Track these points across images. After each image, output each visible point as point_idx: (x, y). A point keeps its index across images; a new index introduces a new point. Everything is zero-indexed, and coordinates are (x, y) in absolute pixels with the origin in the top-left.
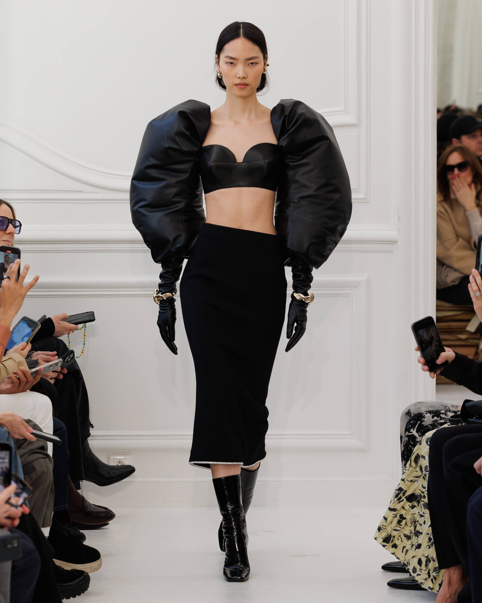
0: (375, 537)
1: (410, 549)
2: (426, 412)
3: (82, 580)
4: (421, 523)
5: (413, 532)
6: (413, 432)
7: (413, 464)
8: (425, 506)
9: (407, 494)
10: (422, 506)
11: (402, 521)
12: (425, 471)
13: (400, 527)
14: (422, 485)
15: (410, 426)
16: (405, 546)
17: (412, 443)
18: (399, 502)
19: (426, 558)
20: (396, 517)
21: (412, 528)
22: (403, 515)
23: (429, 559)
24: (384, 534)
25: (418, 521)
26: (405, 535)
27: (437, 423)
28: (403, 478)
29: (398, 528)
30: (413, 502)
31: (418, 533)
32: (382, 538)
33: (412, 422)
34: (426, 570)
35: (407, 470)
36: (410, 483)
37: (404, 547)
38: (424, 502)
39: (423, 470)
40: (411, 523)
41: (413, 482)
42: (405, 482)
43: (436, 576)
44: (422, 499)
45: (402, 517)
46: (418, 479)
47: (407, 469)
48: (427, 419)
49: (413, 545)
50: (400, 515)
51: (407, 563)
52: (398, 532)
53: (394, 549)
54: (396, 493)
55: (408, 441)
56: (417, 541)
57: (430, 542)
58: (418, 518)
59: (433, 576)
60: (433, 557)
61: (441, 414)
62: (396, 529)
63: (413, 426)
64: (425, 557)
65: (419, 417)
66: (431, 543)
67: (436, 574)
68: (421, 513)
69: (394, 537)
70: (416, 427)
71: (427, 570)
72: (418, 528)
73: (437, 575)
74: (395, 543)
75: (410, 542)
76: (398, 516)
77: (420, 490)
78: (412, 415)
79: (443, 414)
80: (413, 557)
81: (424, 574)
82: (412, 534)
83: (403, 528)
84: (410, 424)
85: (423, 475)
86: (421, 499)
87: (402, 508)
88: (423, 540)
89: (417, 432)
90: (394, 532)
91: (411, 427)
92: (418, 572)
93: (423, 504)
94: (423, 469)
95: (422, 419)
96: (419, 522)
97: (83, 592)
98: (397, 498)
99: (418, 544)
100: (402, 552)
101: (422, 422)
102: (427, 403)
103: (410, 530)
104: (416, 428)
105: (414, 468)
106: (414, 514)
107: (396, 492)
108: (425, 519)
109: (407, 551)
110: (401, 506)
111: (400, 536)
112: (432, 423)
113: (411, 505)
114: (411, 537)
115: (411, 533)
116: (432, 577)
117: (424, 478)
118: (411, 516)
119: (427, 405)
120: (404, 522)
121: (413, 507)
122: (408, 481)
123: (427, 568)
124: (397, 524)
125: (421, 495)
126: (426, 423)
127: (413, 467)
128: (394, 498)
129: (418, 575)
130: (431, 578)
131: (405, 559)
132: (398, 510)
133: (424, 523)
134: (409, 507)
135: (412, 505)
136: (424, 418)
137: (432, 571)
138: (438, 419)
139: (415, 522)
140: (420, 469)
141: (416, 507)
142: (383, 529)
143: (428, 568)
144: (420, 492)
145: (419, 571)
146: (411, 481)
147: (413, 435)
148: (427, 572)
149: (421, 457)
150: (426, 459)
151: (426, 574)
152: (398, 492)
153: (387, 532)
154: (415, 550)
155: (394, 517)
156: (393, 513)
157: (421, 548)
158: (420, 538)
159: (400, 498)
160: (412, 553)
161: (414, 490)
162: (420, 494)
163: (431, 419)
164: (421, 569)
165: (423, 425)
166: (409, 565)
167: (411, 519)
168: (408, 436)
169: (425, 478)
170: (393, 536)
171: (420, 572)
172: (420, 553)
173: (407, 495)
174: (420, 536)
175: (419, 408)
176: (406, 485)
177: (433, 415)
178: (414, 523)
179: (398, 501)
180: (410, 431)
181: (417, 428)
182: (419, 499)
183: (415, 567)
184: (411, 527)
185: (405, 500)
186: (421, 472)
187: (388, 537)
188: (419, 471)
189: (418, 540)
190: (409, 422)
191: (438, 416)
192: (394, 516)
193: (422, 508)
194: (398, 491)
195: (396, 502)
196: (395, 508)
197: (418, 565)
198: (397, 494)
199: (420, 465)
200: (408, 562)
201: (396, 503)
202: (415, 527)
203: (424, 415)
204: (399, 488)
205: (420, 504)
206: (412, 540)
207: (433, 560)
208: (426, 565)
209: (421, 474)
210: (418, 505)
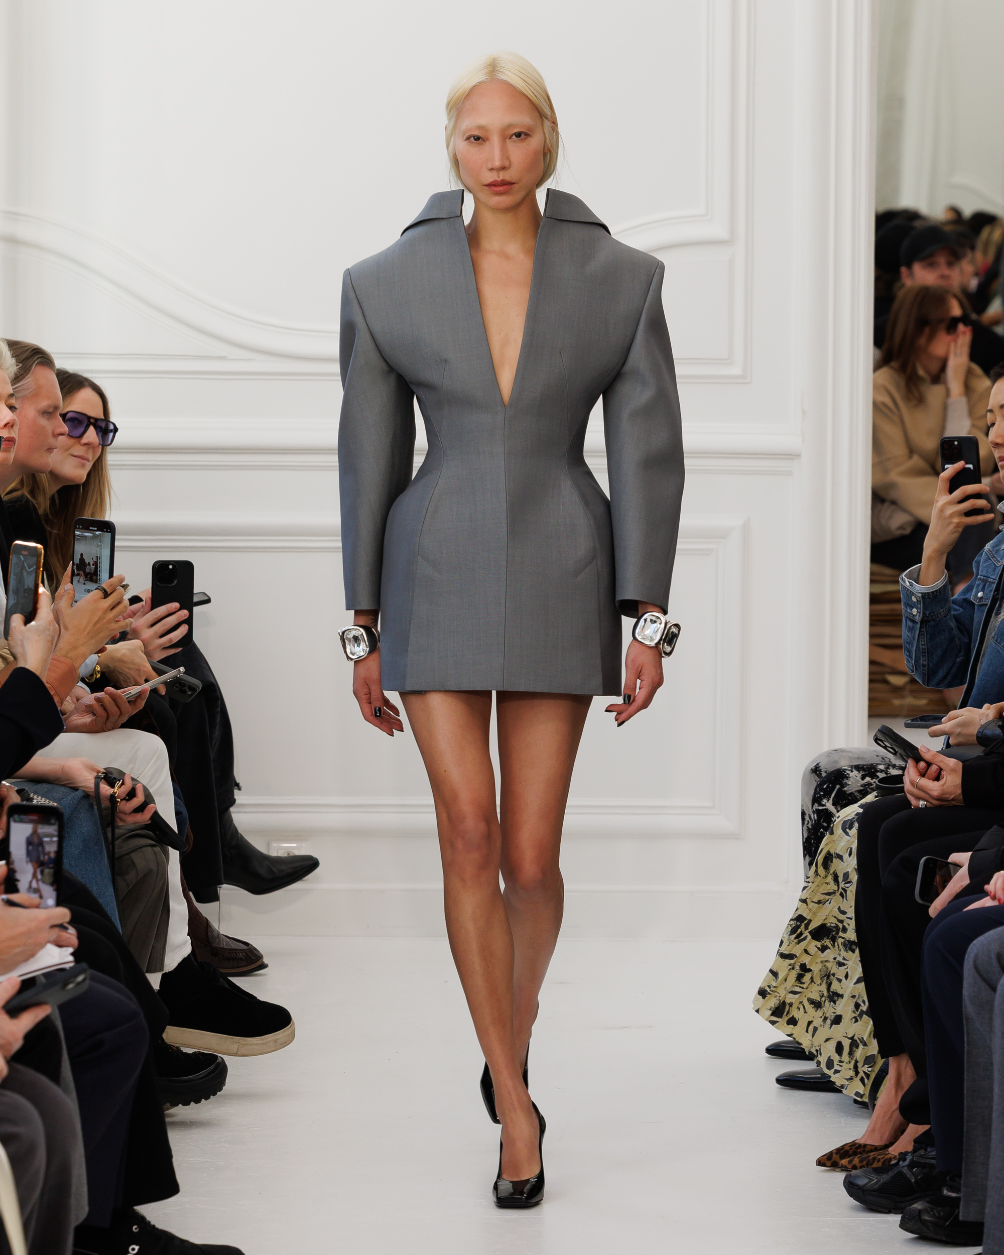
0: (757, 1009)
1: (821, 1026)
2: (850, 769)
3: (213, 1071)
4: (840, 977)
5: (826, 994)
6: (827, 804)
7: (821, 870)
8: (847, 945)
9: (812, 927)
10: (841, 947)
11: (805, 975)
12: (844, 883)
13: (800, 987)
14: (839, 908)
15: (822, 793)
16: (812, 1021)
17: (825, 824)
18: (799, 942)
19: (850, 1041)
20: (793, 969)
21: (824, 988)
22: (807, 964)
23: (856, 1041)
24: (772, 1002)
25: (834, 975)
26: (811, 1001)
27: (870, 788)
28: (805, 898)
29: (797, 989)
30: (824, 940)
31: (834, 997)
32: (770, 1010)
33: (825, 787)
34: (850, 1062)
35: (811, 883)
36: (817, 905)
37: (810, 1023)
38: (843, 938)
39: (840, 881)
40: (822, 979)
41: (822, 904)
42: (807, 905)
43: (869, 1073)
44: (841, 934)
45: (804, 969)
46: (831, 897)
47: (810, 881)
48: (852, 781)
49: (825, 1019)
50: (801, 964)
51: (817, 1051)
52: (797, 996)
53: (792, 1026)
54: (791, 925)
55: (817, 820)
56: (834, 1011)
57: (857, 1011)
58: (834, 969)
59: (864, 1072)
60: (863, 1038)
61: (878, 771)
62: (793, 990)
63: (827, 795)
64: (849, 1038)
65: (839, 776)
66: (858, 1013)
67: (870, 1069)
68: (840, 959)
69: (791, 1005)
70: (833, 795)
71: (853, 1062)
72: (835, 986)
73: (871, 1071)
74: (793, 1016)
75: (820, 1013)
76: (797, 968)
77: (835, 917)
78: (824, 775)
79: (882, 771)
80: (827, 1040)
81: (846, 1069)
82: (823, 999)
83: (807, 988)
84: (821, 791)
85: (841, 890)
86: (837, 933)
87: (804, 951)
88: (844, 1007)
89: (834, 804)
90: (791, 995)
91: (824, 796)
92: (836, 1067)
93: (842, 942)
94: (840, 879)
95: (844, 780)
96: (836, 976)
97: (214, 1094)
98: (795, 935)
99: (837, 1015)
100: (807, 1031)
101: (844, 787)
102: (851, 752)
103: (820, 991)
104: (832, 798)
105: (823, 878)
106: (826, 961)
107: (791, 923)
108: (848, 970)
109: (815, 1029)
110: (803, 948)
111: (801, 1002)
112: (862, 788)
113: (819, 946)
114: (823, 1004)
115: (822, 996)
116: (861, 1074)
117: (841, 894)
118: (820, 966)
119: (851, 755)
120: (807, 977)
121: (823, 949)
122: (813, 903)
123: (852, 1059)
124: (795, 981)
125: (837, 927)
126: (850, 789)
127: (822, 876)
128: (790, 935)
129: (837, 1072)
130: (859, 1076)
131: (812, 1044)
132: (798, 956)
133: (846, 977)
134: (816, 949)
135: (822, 946)
136: (847, 779)
137: (862, 1064)
138: (872, 781)
139: (827, 976)
140: (833, 878)
141: (830, 948)
142: (771, 992)
143: (855, 1059)
144: (835, 921)
145: (837, 1065)
146: (819, 902)
147: (827, 810)
148: (852, 1065)
149: (835, 857)
150: (844, 861)
151: (850, 1069)
152: (797, 923)
153: (778, 998)
154: (830, 1026)
155: (790, 969)
156: (788, 961)
157: (841, 1023)
158: (839, 1004)
159: (801, 934)
160: (825, 1031)
161: (824, 917)
162: (836, 924)
163: (860, 780)
164: (841, 1062)
165: (845, 792)
166: (821, 1054)
167: (820, 971)
168: (818, 812)
169: (845, 895)
170: (789, 1004)
171: (840, 1066)
172: (840, 1033)
173: (812, 929)
174: (839, 1000)
175: (836, 762)
176: (810, 910)
177: (864, 773)
178: (826, 978)
179: (796, 941)
180: (821, 802)
181: (834, 797)
182: (834, 933)
183: (831, 1058)
184: (821, 985)
185: (809, 937)
186: (835, 885)
187: (779, 1006)
188: (832, 882)
189: (835, 1009)
190: (819, 787)
191: (873, 775)
192: (790, 967)
193: (840, 951)
194: (795, 921)
195: (793, 941)
196: (791, 953)
197: (836, 1055)
198: (793, 927)
199: (834, 872)
200: (818, 1049)
201: (793, 943)
202: (829, 985)
203: (848, 774)
204: (797, 915)
205: (836, 944)
206: (824, 1009)
207: (863, 1043)
208: (851, 1053)
209: (836, 888)
210: (834, 946)
